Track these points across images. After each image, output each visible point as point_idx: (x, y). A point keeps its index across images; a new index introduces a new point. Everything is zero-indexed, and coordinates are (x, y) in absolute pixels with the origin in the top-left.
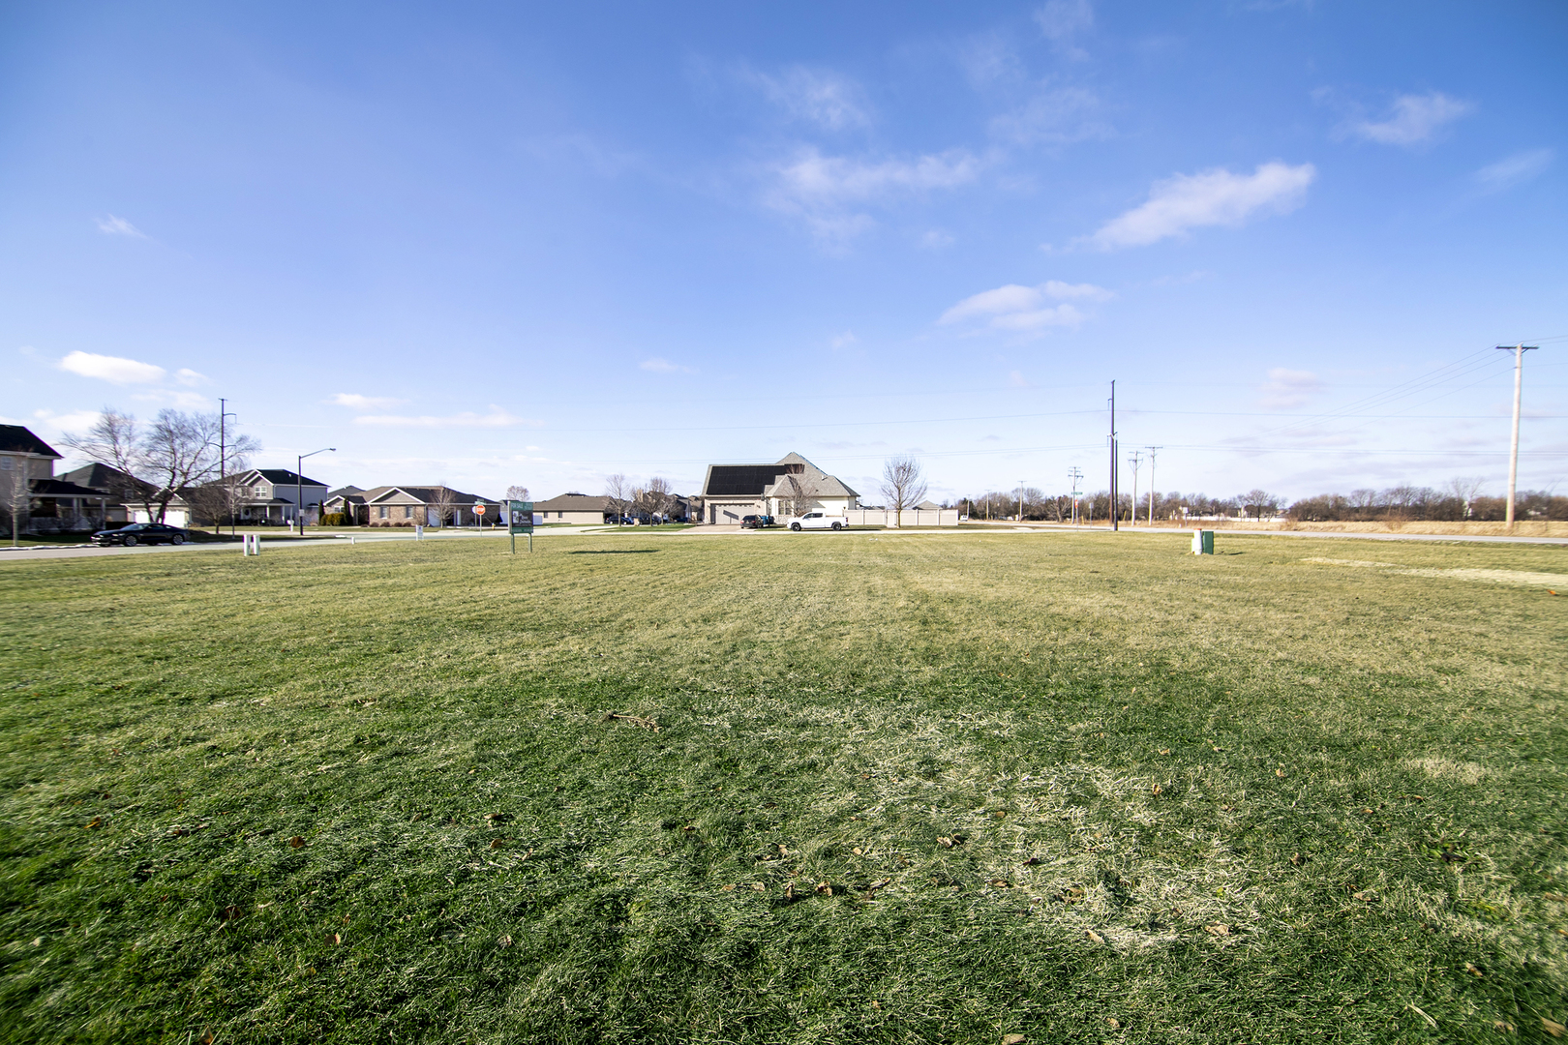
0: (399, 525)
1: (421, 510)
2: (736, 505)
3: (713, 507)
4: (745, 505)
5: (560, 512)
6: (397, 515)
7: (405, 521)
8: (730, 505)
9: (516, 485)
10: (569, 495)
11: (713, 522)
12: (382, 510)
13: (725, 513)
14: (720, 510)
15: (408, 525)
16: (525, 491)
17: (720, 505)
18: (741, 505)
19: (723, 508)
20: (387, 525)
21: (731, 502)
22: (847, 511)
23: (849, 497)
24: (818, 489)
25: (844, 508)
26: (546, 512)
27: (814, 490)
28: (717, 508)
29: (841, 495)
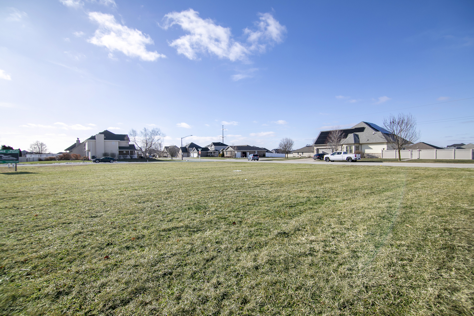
2: (327, 148)
3: (317, 150)
22: (386, 151)
23: (387, 143)
24: (369, 139)
25: (384, 149)
26: (298, 153)
27: (367, 140)
28: (320, 150)
29: (382, 142)
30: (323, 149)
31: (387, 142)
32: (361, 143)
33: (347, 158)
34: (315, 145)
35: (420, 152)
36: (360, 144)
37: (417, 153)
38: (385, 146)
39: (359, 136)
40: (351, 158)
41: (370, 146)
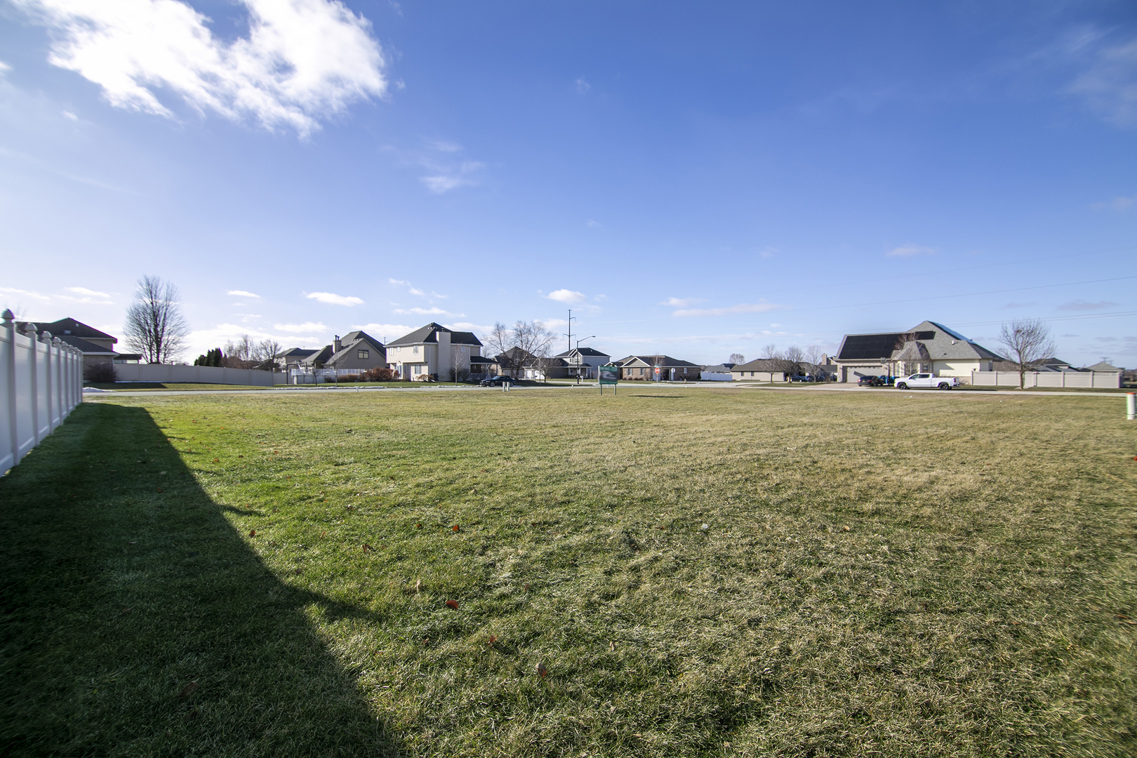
0: (636, 379)
1: (648, 370)
2: (865, 367)
3: (845, 369)
4: (874, 367)
5: (753, 372)
6: (636, 374)
7: (640, 377)
8: (860, 367)
9: (736, 353)
10: (760, 360)
11: (845, 380)
12: (629, 370)
13: (856, 373)
14: (850, 372)
15: (641, 379)
16: (742, 357)
17: (851, 367)
18: (870, 367)
19: (854, 369)
20: (631, 379)
21: (861, 364)
22: (977, 373)
23: (980, 360)
24: (947, 352)
25: (975, 370)
26: (742, 372)
27: (943, 354)
28: (848, 369)
29: (971, 358)
30: (856, 367)
31: (980, 357)
32: (932, 358)
33: (940, 384)
34: (839, 360)
35: (1038, 375)
36: (931, 360)
37: (1033, 378)
38: (977, 365)
39: (927, 347)
40: (947, 384)
41: (949, 365)
